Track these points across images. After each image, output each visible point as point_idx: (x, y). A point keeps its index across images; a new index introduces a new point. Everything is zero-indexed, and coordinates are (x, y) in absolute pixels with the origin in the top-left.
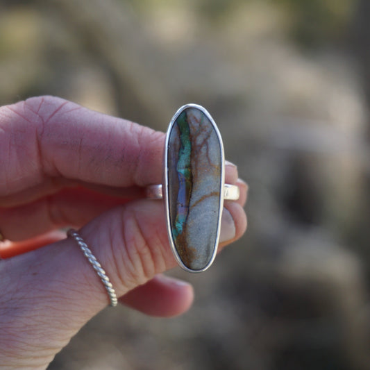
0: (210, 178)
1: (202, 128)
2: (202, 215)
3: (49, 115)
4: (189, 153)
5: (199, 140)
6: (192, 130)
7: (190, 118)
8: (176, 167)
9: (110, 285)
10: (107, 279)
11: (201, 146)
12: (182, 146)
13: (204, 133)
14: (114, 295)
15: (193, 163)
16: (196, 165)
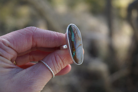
0: (79, 41)
1: (75, 30)
2: (79, 50)
3: (34, 30)
4: (74, 36)
5: (75, 32)
6: (73, 30)
7: (72, 27)
8: (71, 39)
9: (53, 72)
10: (52, 70)
11: (76, 34)
12: (72, 34)
13: (76, 30)
14: (54, 74)
15: (75, 38)
16: (76, 38)
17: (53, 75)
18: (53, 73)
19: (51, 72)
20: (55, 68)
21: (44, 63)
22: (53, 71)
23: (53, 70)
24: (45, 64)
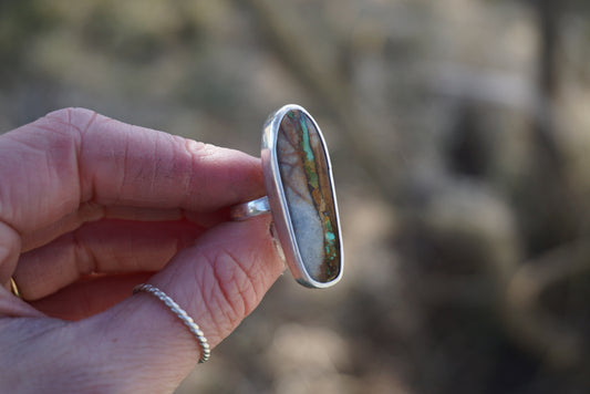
10: (196, 327)
14: (206, 346)
17: (203, 348)
18: (204, 340)
19: (195, 337)
20: (212, 316)
21: (157, 297)
22: (201, 328)
23: (204, 323)
24: (163, 302)
